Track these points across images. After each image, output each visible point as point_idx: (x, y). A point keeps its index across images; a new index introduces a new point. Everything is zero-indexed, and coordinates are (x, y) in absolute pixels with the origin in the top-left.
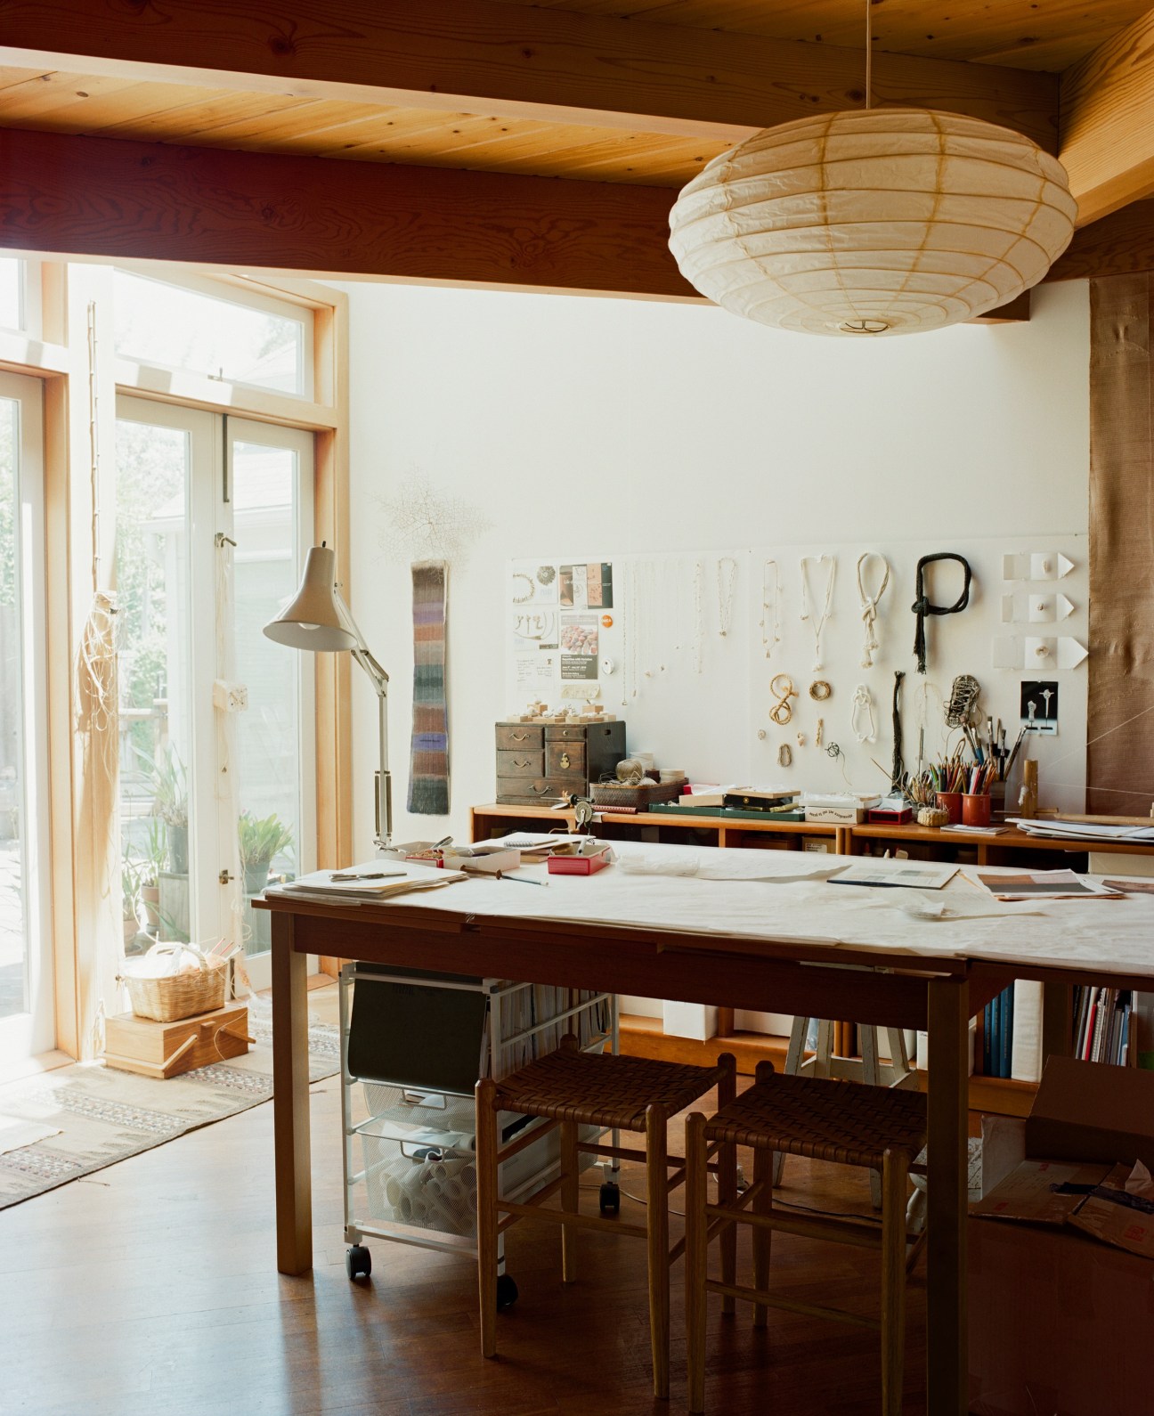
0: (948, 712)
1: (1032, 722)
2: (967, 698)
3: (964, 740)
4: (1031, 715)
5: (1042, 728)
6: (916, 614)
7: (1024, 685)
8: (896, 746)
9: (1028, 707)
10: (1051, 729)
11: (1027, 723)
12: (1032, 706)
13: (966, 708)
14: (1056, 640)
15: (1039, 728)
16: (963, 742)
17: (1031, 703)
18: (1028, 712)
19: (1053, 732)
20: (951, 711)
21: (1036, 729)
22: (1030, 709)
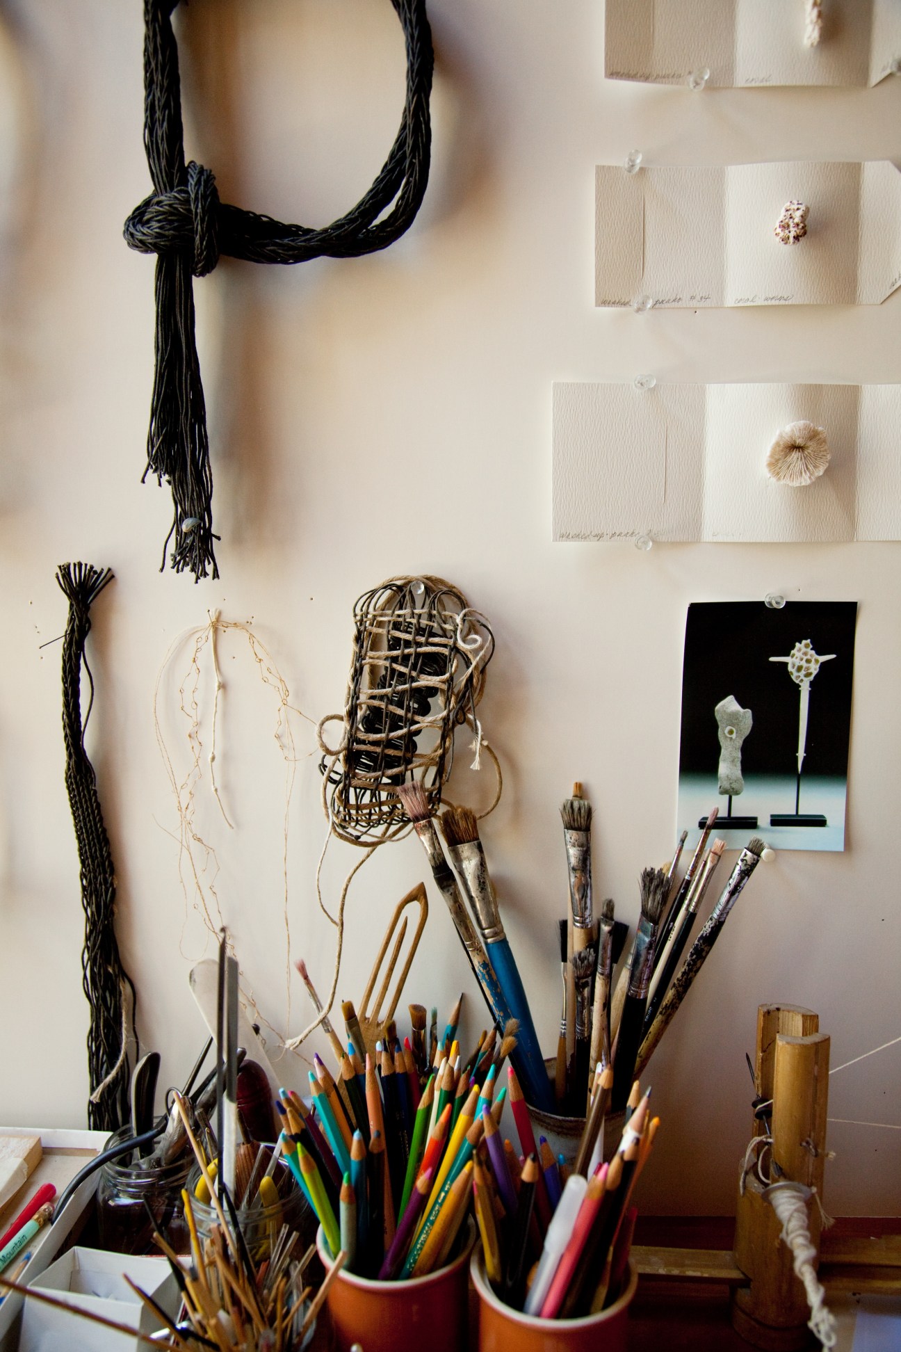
0: (341, 767)
1: (730, 793)
2: (432, 691)
3: (419, 894)
4: (729, 765)
5: (778, 821)
6: (153, 258)
7: (701, 616)
8: (92, 922)
9: (714, 726)
10: (819, 822)
11: (710, 801)
12: (733, 719)
13: (427, 743)
14: (850, 397)
15: (764, 821)
16: (414, 909)
17: (729, 705)
18: (716, 750)
19: (829, 838)
20: (352, 758)
21: (749, 823)
22: (723, 733)
